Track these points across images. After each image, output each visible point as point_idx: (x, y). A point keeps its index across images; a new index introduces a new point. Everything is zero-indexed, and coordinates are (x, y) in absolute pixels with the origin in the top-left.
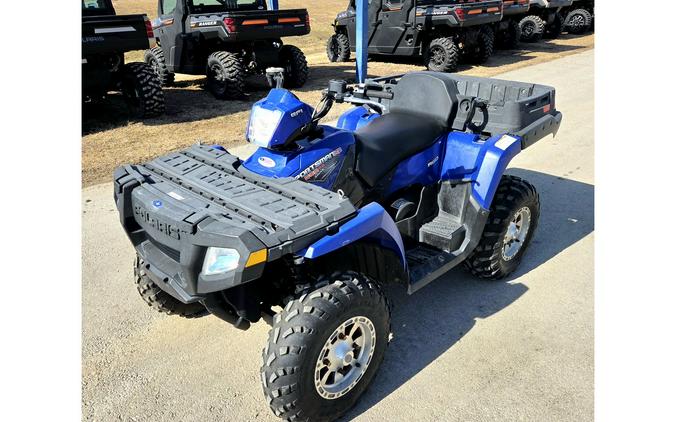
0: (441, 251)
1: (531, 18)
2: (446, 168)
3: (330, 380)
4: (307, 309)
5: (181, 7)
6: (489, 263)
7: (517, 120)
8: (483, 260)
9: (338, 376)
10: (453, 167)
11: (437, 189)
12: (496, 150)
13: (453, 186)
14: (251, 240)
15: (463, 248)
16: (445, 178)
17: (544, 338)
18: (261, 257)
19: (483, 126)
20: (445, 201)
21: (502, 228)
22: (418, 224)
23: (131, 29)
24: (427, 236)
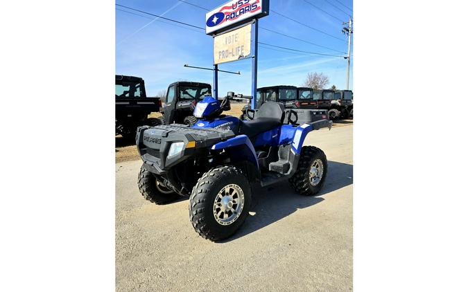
0: (279, 173)
1: (333, 110)
2: (281, 139)
3: (222, 216)
4: (212, 174)
5: (175, 98)
6: (303, 184)
7: (309, 118)
8: (300, 182)
9: (226, 216)
10: (284, 138)
11: (277, 149)
12: (301, 129)
13: (284, 146)
14: (190, 138)
15: (289, 173)
16: (281, 144)
17: (331, 216)
18: (193, 145)
19: (296, 121)
20: (281, 154)
21: (308, 167)
22: (268, 162)
23: (153, 103)
24: (273, 167)
